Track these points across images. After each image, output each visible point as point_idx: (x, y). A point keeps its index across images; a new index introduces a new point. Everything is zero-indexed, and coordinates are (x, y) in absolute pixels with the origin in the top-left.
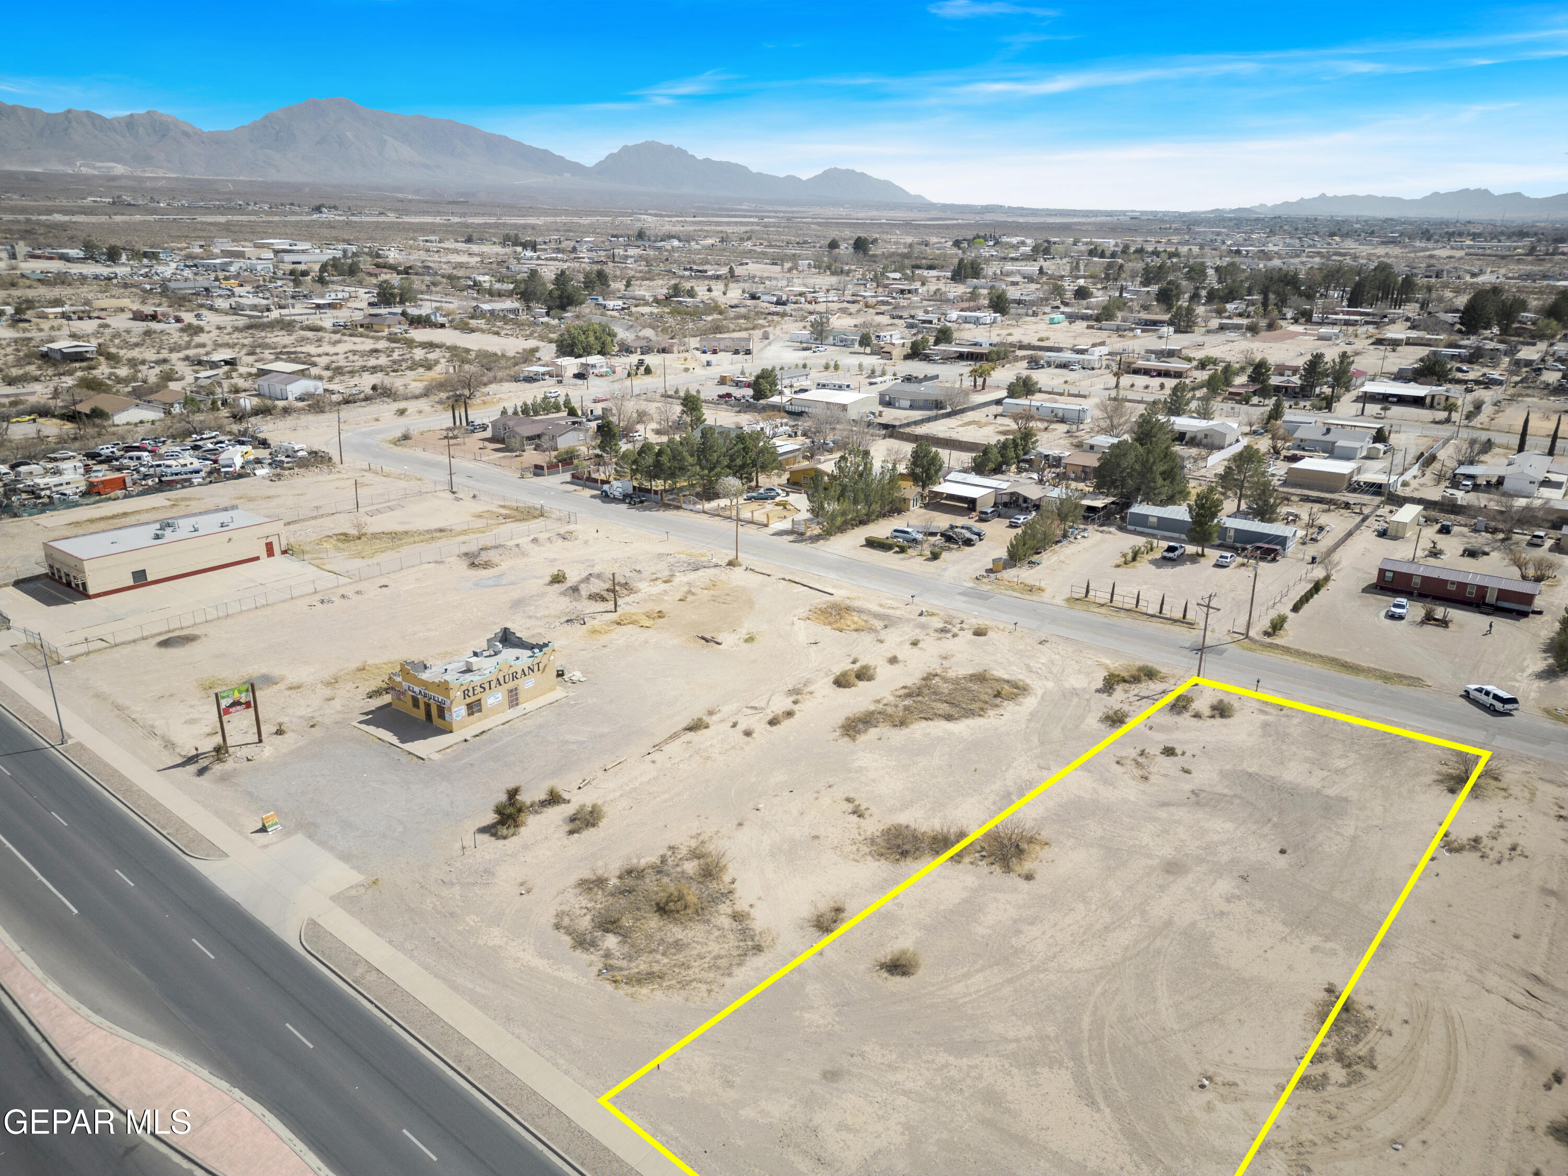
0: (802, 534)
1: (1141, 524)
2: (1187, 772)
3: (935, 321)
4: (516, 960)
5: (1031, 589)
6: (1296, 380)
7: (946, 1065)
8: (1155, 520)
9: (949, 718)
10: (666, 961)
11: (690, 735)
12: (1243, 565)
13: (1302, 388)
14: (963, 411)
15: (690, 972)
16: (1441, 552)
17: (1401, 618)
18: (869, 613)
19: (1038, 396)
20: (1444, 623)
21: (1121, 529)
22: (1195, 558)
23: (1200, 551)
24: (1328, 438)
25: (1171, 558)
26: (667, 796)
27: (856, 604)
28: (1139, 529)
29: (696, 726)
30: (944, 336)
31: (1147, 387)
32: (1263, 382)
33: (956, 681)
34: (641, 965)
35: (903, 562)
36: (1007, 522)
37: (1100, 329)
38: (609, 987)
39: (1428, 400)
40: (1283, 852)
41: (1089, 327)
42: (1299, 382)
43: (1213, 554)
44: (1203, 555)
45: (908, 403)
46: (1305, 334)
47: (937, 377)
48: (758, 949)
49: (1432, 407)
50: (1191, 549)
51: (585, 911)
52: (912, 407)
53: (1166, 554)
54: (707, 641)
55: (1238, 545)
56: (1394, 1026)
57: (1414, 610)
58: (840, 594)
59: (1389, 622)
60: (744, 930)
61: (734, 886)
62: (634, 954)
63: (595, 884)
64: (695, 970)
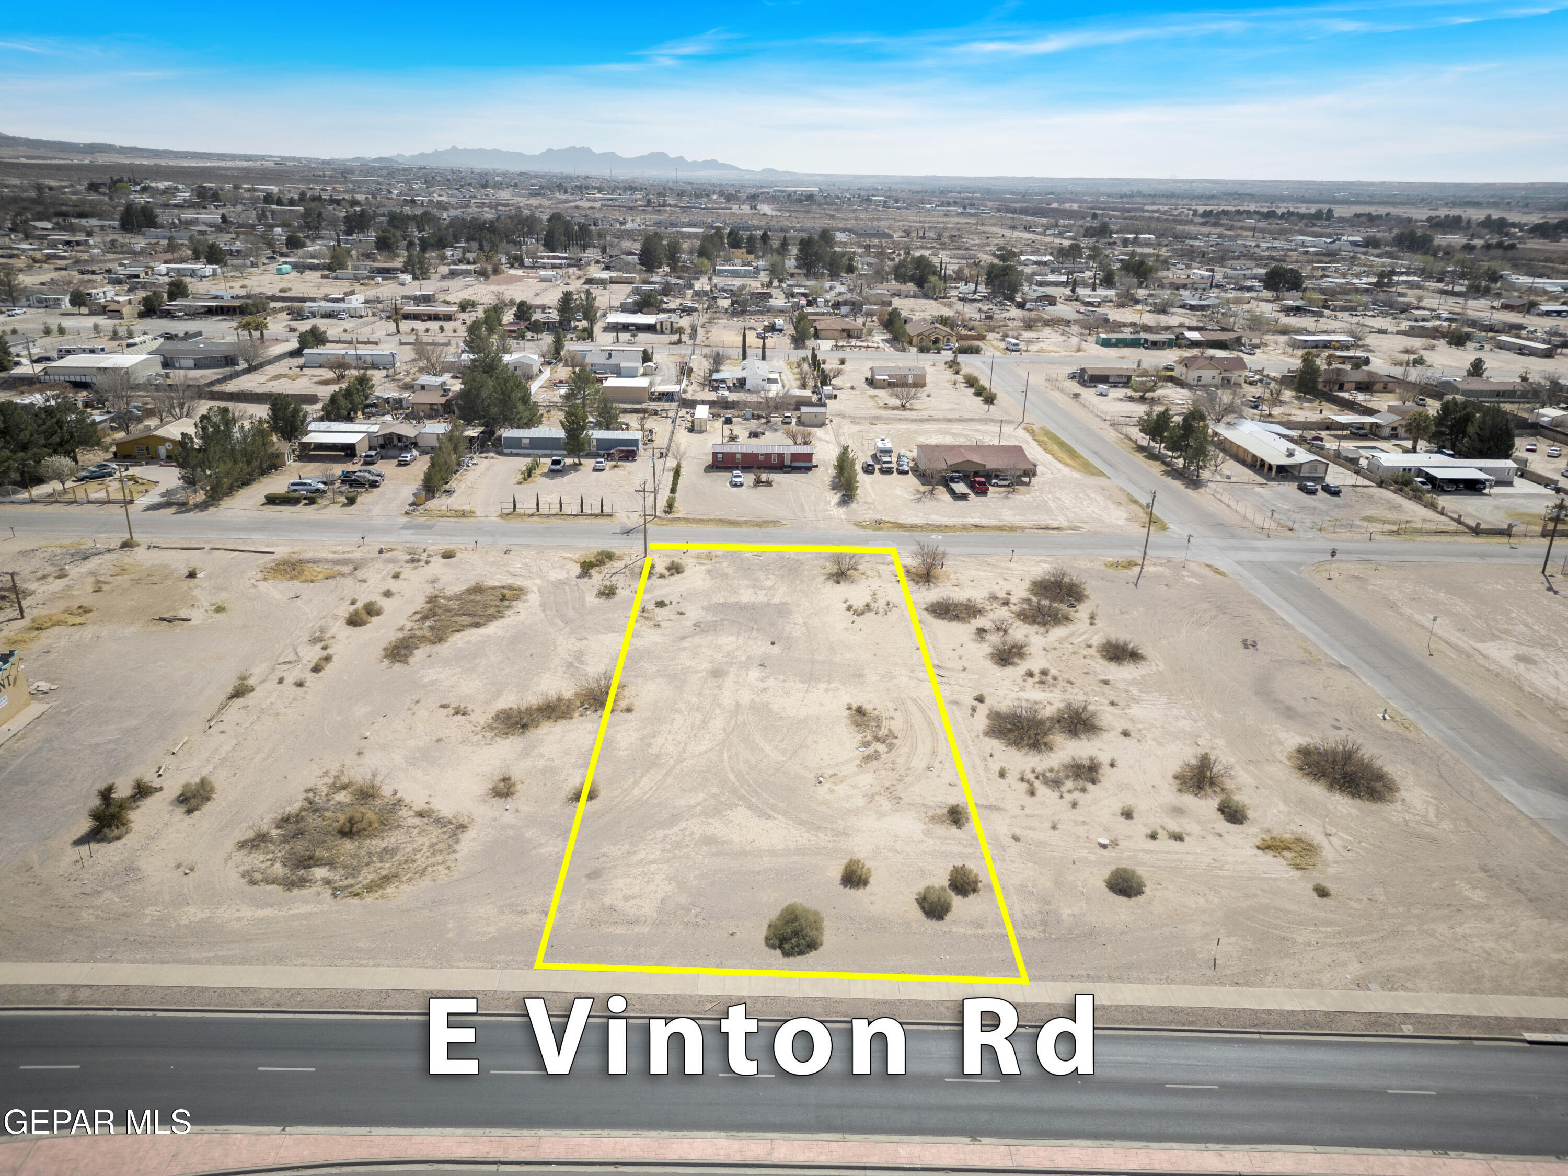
0: (184, 504)
1: (514, 448)
2: (682, 614)
3: (142, 275)
4: (239, 919)
5: (463, 514)
6: (555, 316)
7: (666, 836)
8: (527, 441)
9: (477, 625)
10: (387, 865)
11: (239, 702)
12: (615, 466)
13: (560, 323)
14: (261, 366)
15: (419, 863)
16: (737, 437)
17: (741, 485)
18: (327, 561)
19: (328, 345)
20: (768, 483)
21: (500, 453)
22: (575, 467)
23: (577, 461)
24: (612, 361)
25: (557, 471)
26: (262, 755)
27: (308, 555)
28: (514, 451)
29: (239, 693)
30: (177, 289)
31: (427, 330)
32: (529, 319)
33: (458, 597)
34: (367, 876)
35: (321, 511)
36: (396, 462)
37: (336, 278)
38: (356, 901)
39: (658, 326)
40: (773, 644)
41: (323, 277)
42: (558, 318)
43: (589, 463)
44: (580, 464)
45: (191, 363)
46: (528, 277)
47: (199, 334)
48: (463, 827)
49: (662, 332)
50: (569, 461)
51: (269, 863)
52: (197, 366)
53: (553, 467)
54: (170, 621)
55: (602, 452)
56: (892, 713)
57: (747, 478)
58: (282, 551)
59: (735, 489)
60: (438, 821)
61: (398, 796)
62: (353, 872)
63: (258, 841)
64: (421, 861)
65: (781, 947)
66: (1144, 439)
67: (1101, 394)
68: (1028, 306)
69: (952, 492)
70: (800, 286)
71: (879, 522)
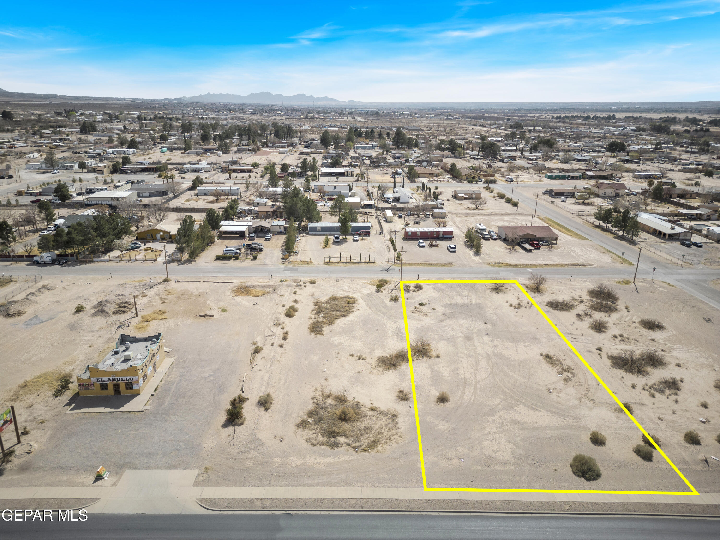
0: (180, 261)
1: (314, 231)
2: (434, 309)
3: (102, 154)
4: (318, 464)
5: (308, 263)
6: (299, 170)
7: (494, 420)
8: (319, 228)
9: (344, 316)
10: (371, 435)
11: (258, 355)
12: (363, 239)
13: (301, 173)
14: (179, 195)
15: (385, 434)
16: (409, 224)
17: (424, 246)
18: (259, 286)
19: (204, 185)
20: (436, 246)
21: (307, 234)
22: (345, 240)
23: (344, 237)
24: (336, 190)
25: (337, 242)
26: (282, 381)
27: (248, 284)
28: (314, 233)
29: (257, 351)
30: (126, 161)
31: (243, 177)
32: (287, 171)
33: (327, 302)
34: (365, 441)
35: (243, 263)
36: (264, 239)
37: (188, 154)
38: (367, 453)
39: (346, 174)
40: (486, 323)
41: (182, 153)
42: (300, 171)
43: (350, 238)
44: (346, 238)
45: (148, 194)
46: (273, 152)
47: (144, 181)
48: (395, 416)
49: (347, 176)
50: (341, 237)
51: (315, 435)
52: (150, 196)
53: (336, 240)
54: (204, 317)
55: (354, 233)
56: (564, 358)
57: (426, 243)
58: (237, 282)
59: (422, 249)
60: (381, 413)
61: (356, 400)
62: (357, 439)
63: (303, 424)
64: (386, 434)
65: (583, 476)
66: (597, 222)
67: (563, 201)
68: (505, 161)
69: (525, 249)
70: (398, 154)
71: (499, 263)
